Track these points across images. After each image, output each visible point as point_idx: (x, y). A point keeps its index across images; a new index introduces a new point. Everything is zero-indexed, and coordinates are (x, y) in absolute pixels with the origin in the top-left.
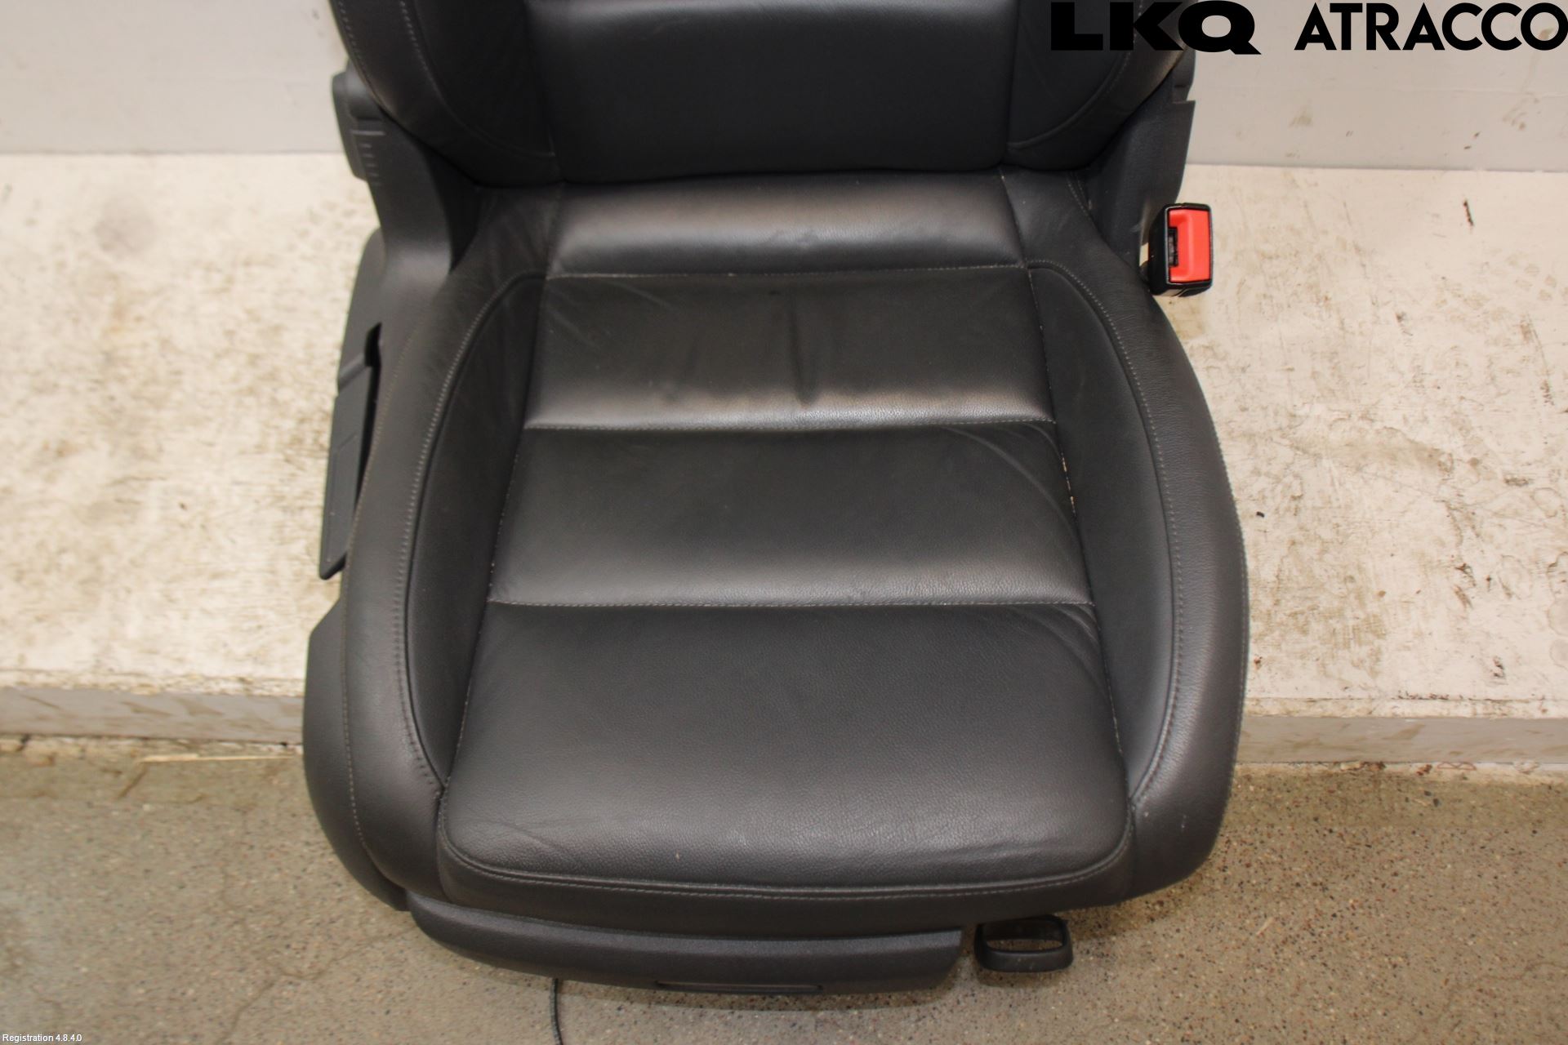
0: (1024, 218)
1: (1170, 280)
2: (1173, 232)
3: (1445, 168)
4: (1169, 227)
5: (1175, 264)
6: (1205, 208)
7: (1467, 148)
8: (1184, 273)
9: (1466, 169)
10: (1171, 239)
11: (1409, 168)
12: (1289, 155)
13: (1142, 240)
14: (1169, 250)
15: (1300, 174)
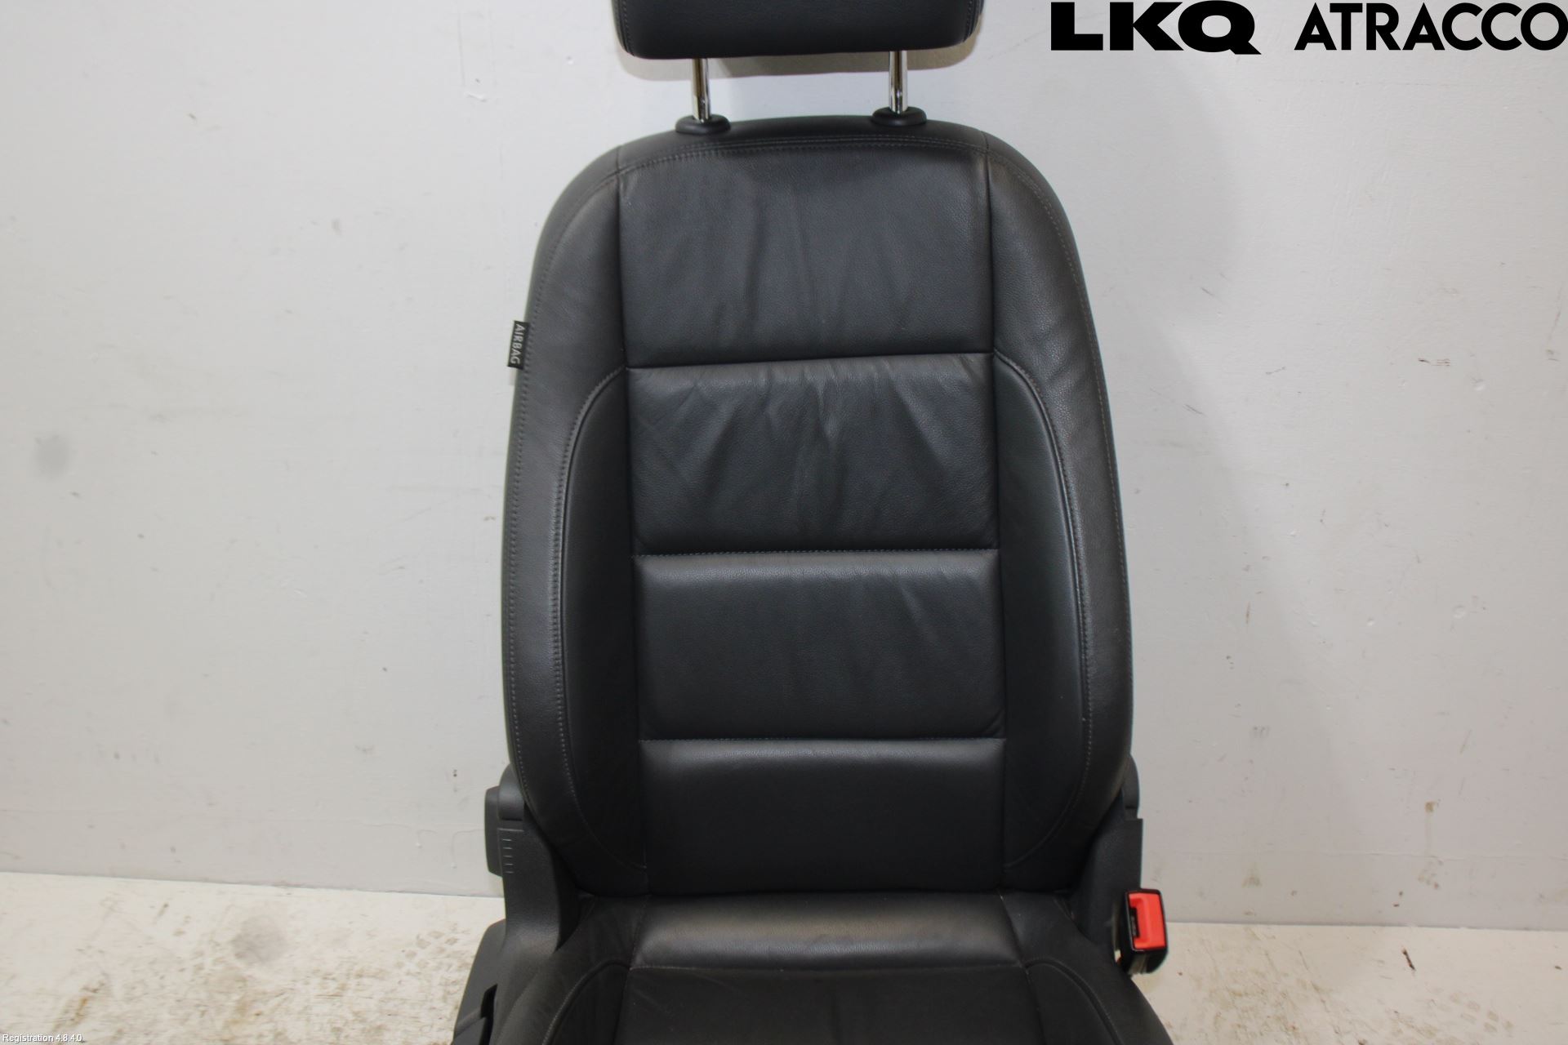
0: (1020, 929)
1: (1134, 947)
2: (1134, 912)
3: (1383, 925)
4: (1130, 908)
5: (1138, 935)
6: (1157, 892)
7: (1396, 906)
8: (1144, 941)
9: (1400, 925)
10: (1133, 919)
11: (1352, 924)
12: (1247, 914)
13: (1115, 946)
14: (1131, 927)
15: (1259, 930)
